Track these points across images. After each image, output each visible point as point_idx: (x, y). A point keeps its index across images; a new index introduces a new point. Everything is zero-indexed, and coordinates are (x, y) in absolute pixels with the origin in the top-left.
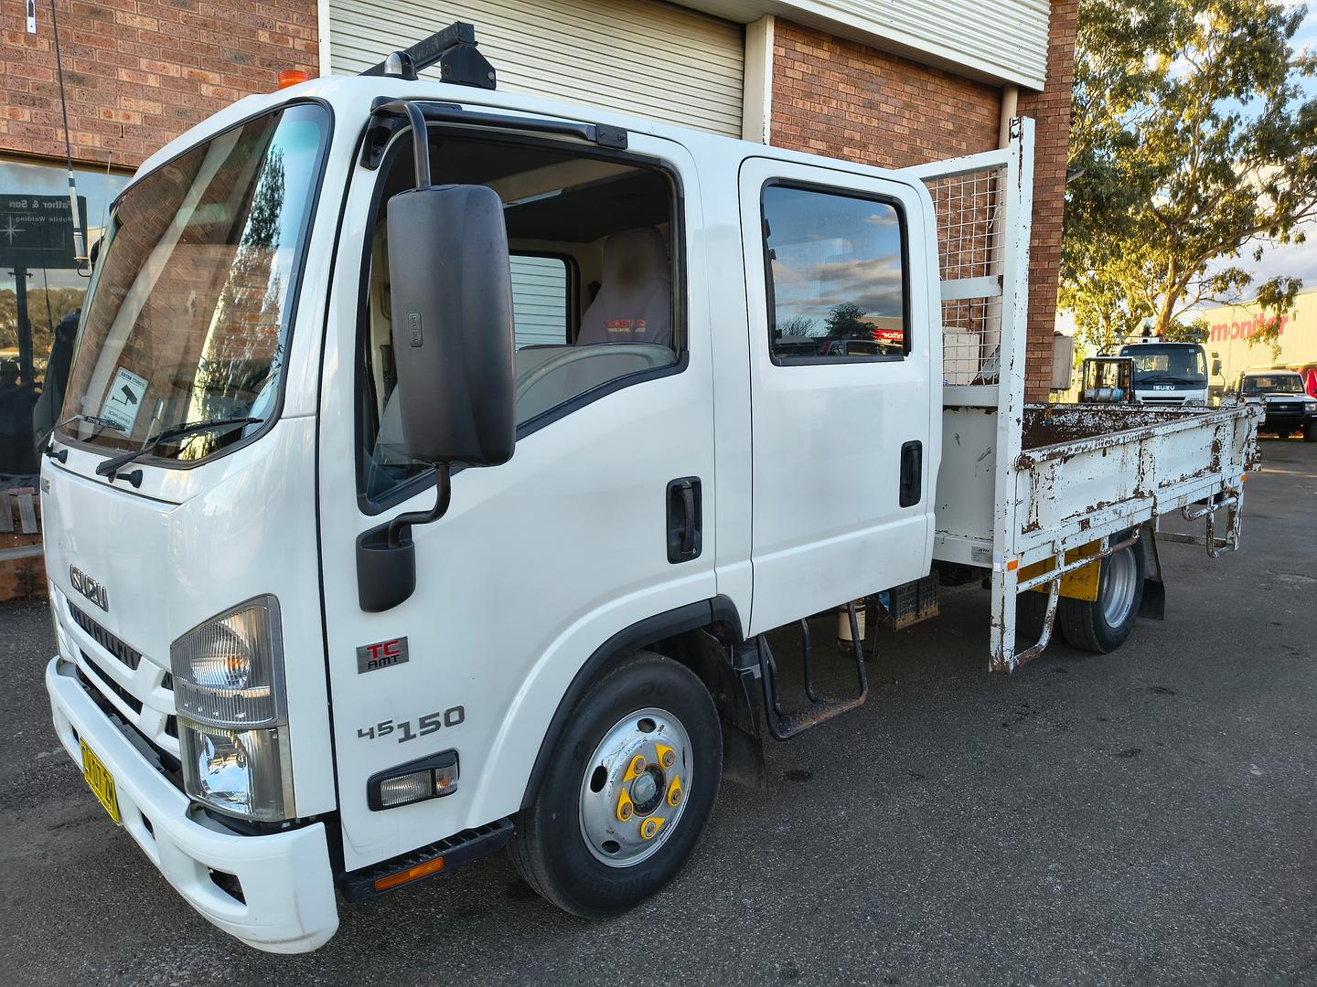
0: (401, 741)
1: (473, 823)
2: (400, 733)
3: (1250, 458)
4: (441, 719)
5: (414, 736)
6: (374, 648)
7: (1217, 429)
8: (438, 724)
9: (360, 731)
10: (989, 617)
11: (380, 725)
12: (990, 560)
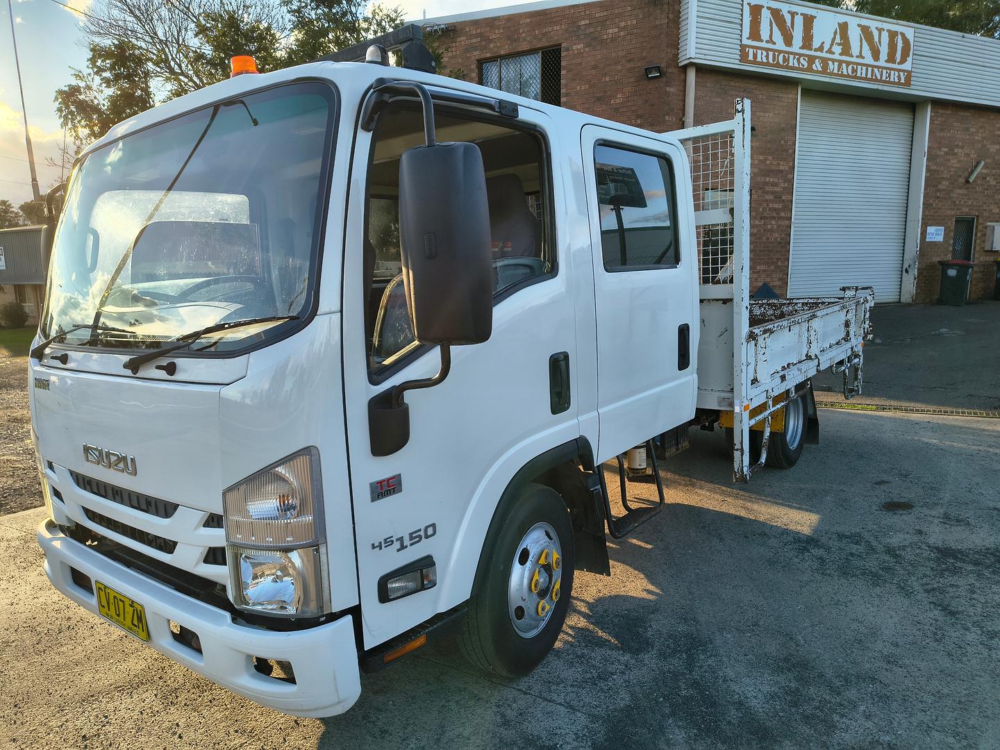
0: (398, 550)
1: (443, 608)
2: (397, 545)
3: (866, 331)
4: (422, 533)
5: (406, 547)
6: (380, 482)
7: (847, 312)
8: (420, 537)
9: (373, 545)
10: (733, 444)
11: (385, 540)
12: (732, 405)
